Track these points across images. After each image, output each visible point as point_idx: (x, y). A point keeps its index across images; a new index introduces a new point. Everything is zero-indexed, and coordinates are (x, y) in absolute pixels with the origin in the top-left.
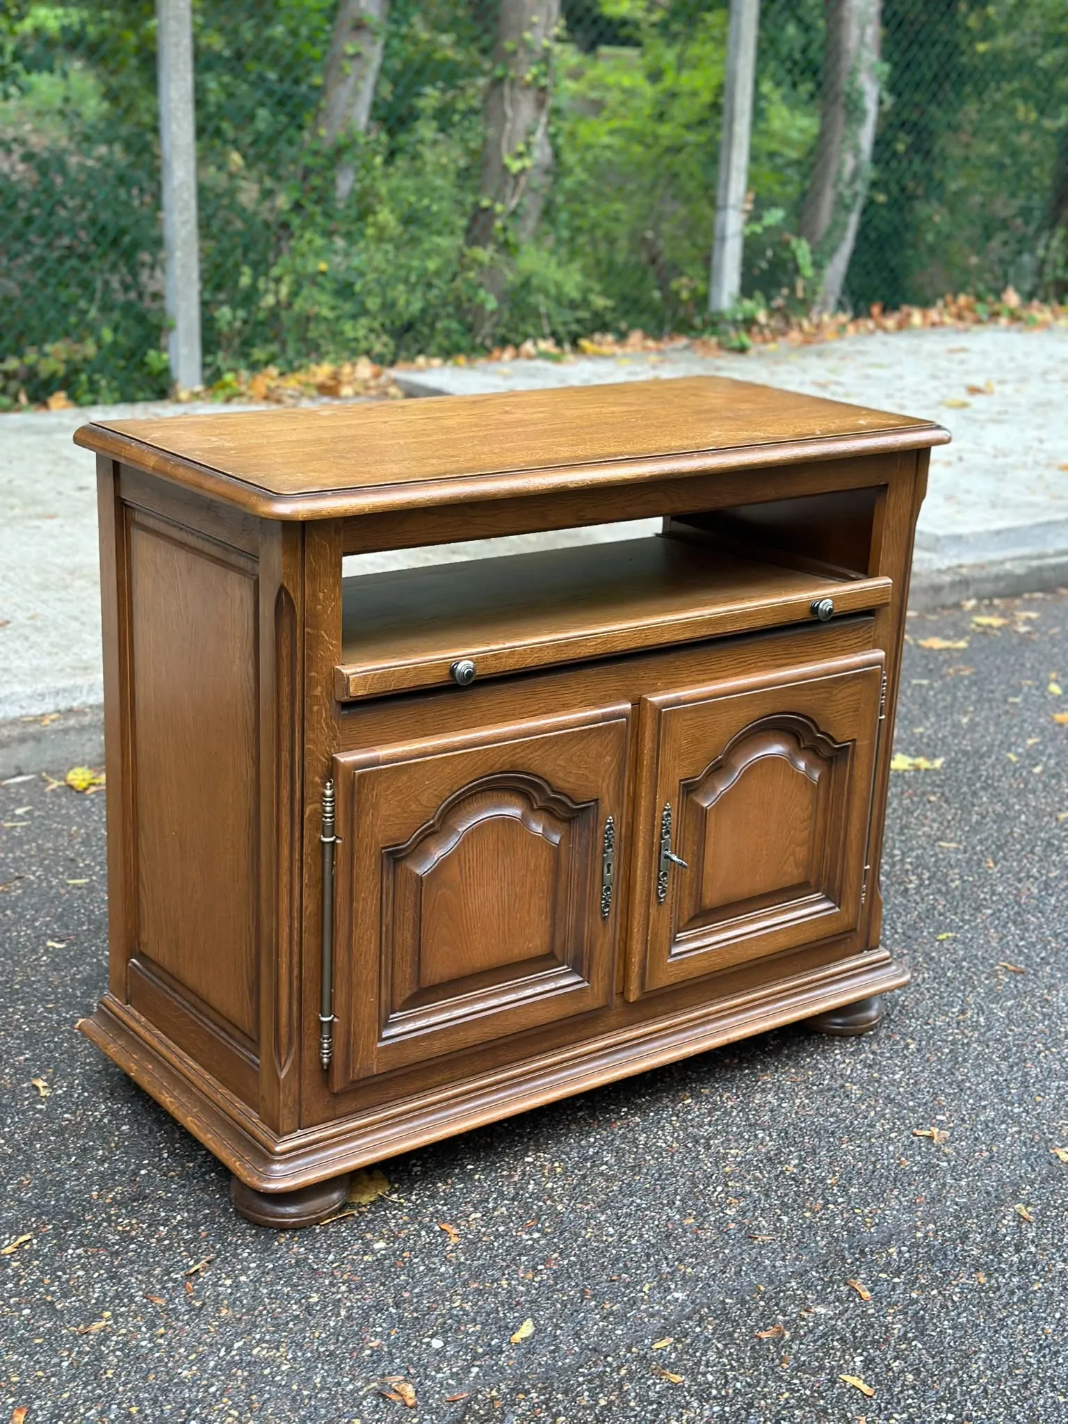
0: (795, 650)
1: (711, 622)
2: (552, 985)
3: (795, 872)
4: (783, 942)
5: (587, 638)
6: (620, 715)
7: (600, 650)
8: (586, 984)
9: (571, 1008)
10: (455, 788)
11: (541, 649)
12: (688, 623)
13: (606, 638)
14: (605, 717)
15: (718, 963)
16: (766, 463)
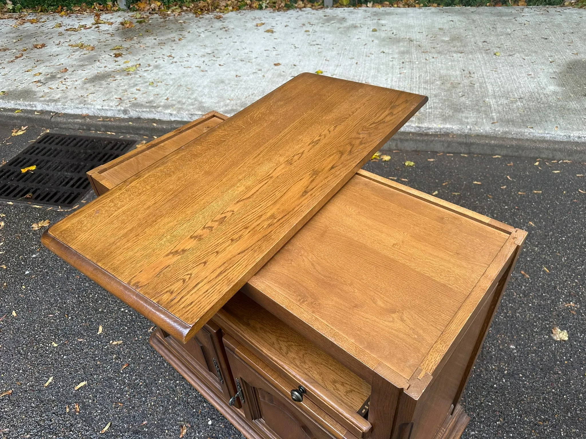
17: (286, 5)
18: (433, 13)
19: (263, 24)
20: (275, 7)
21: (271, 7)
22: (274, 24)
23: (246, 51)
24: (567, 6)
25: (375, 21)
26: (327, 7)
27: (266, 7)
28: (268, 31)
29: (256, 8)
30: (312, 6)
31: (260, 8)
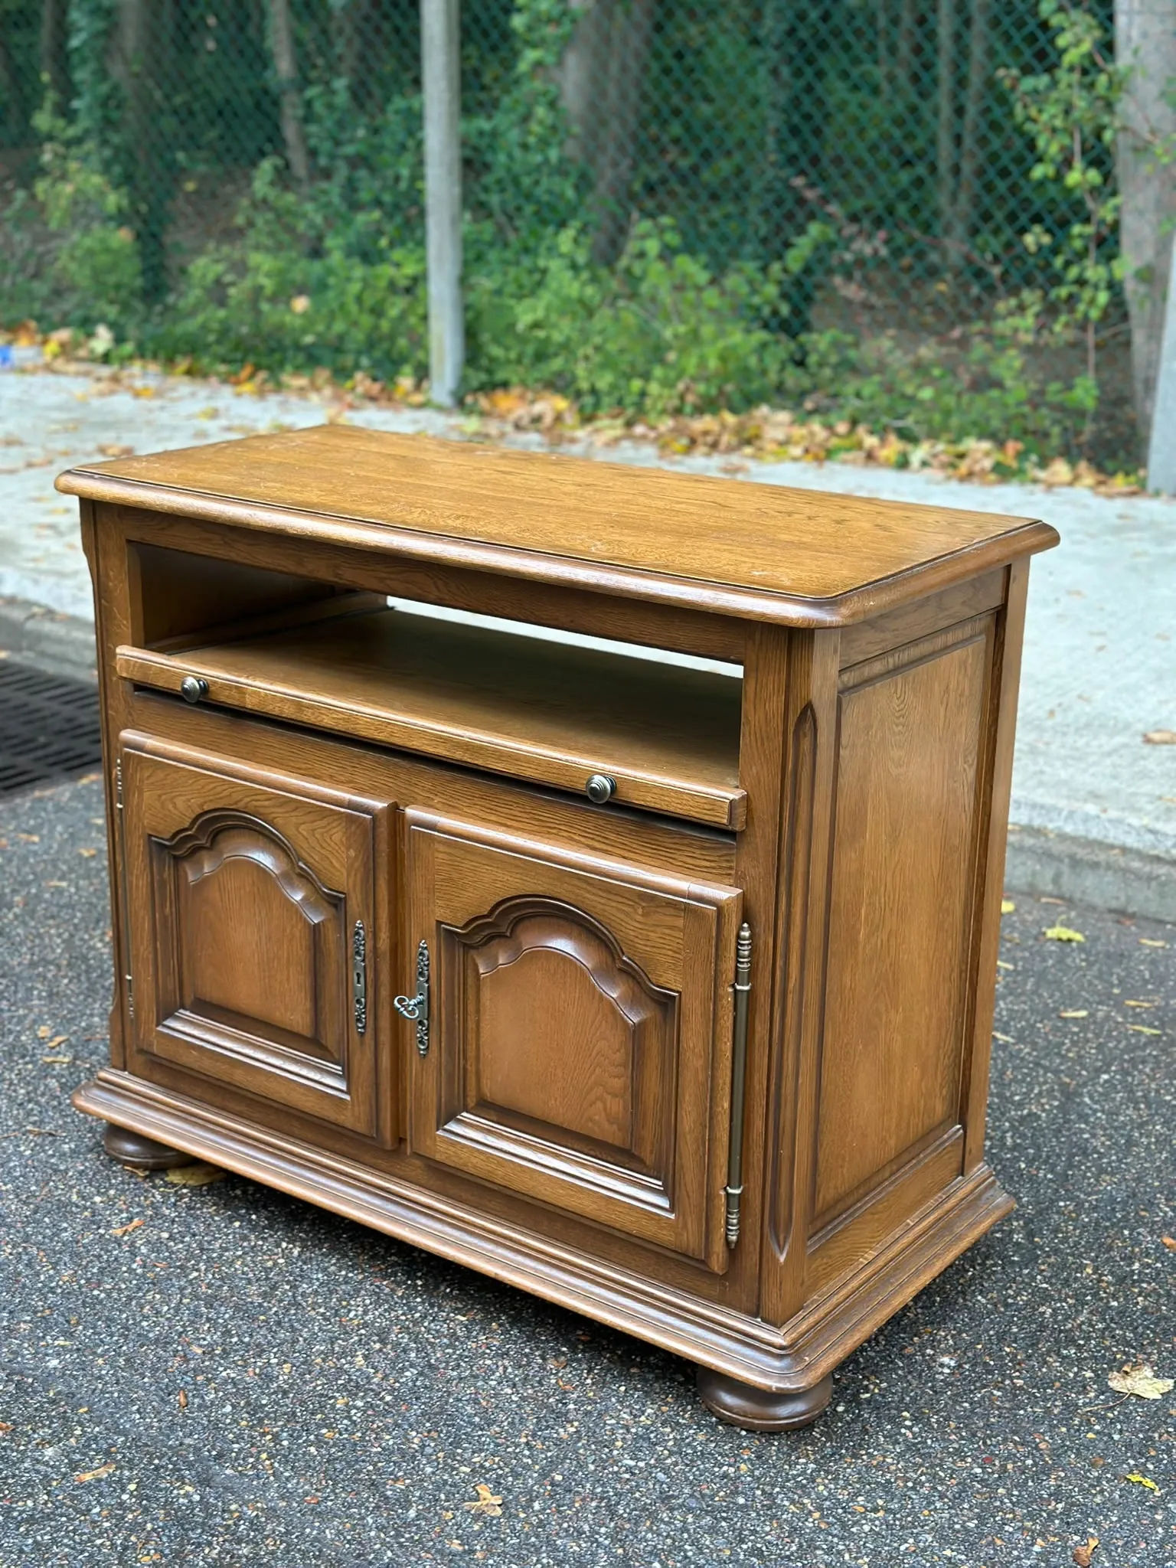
0: (612, 836)
1: (468, 746)
2: (317, 1077)
3: (606, 1126)
4: (588, 1208)
5: (330, 709)
6: (366, 810)
7: (342, 726)
8: (348, 1097)
9: (329, 1113)
10: (206, 808)
11: (282, 700)
12: (441, 737)
13: (351, 717)
14: (351, 805)
15: (500, 1176)
16: (517, 572)
17: (1000, 466)
20: (954, 467)
21: (944, 466)
26: (1157, 494)
27: (924, 464)
29: (886, 464)
30: (1101, 483)
31: (903, 464)
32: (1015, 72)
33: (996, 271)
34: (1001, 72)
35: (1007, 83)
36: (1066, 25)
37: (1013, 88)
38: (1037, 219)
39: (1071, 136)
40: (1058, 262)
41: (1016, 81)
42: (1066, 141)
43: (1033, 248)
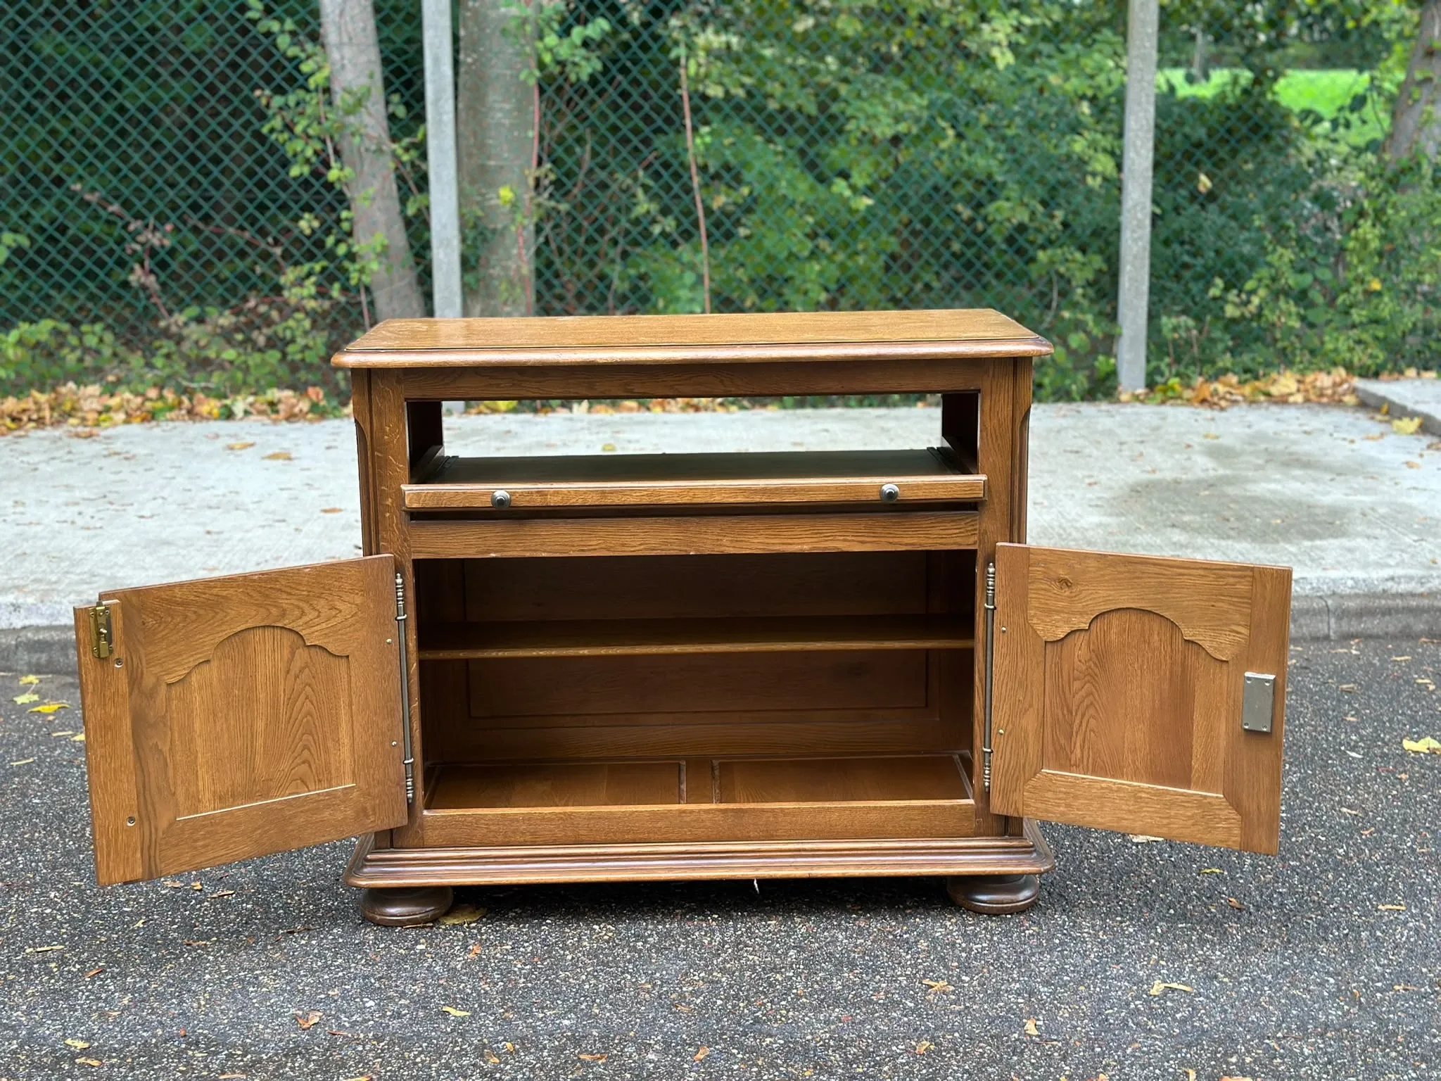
17: (314, 407)
18: (769, 419)
19: (252, 445)
20: (277, 412)
21: (261, 412)
22: (286, 444)
23: (220, 492)
24: (1127, 402)
25: (607, 436)
26: (450, 412)
27: (247, 413)
28: (274, 457)
29: (209, 417)
31: (228, 415)
32: (268, 92)
33: (278, 251)
34: (258, 93)
35: (264, 101)
36: (303, 55)
37: (268, 106)
38: (308, 208)
39: (324, 142)
40: (330, 241)
41: (270, 98)
42: (319, 146)
43: (308, 232)
